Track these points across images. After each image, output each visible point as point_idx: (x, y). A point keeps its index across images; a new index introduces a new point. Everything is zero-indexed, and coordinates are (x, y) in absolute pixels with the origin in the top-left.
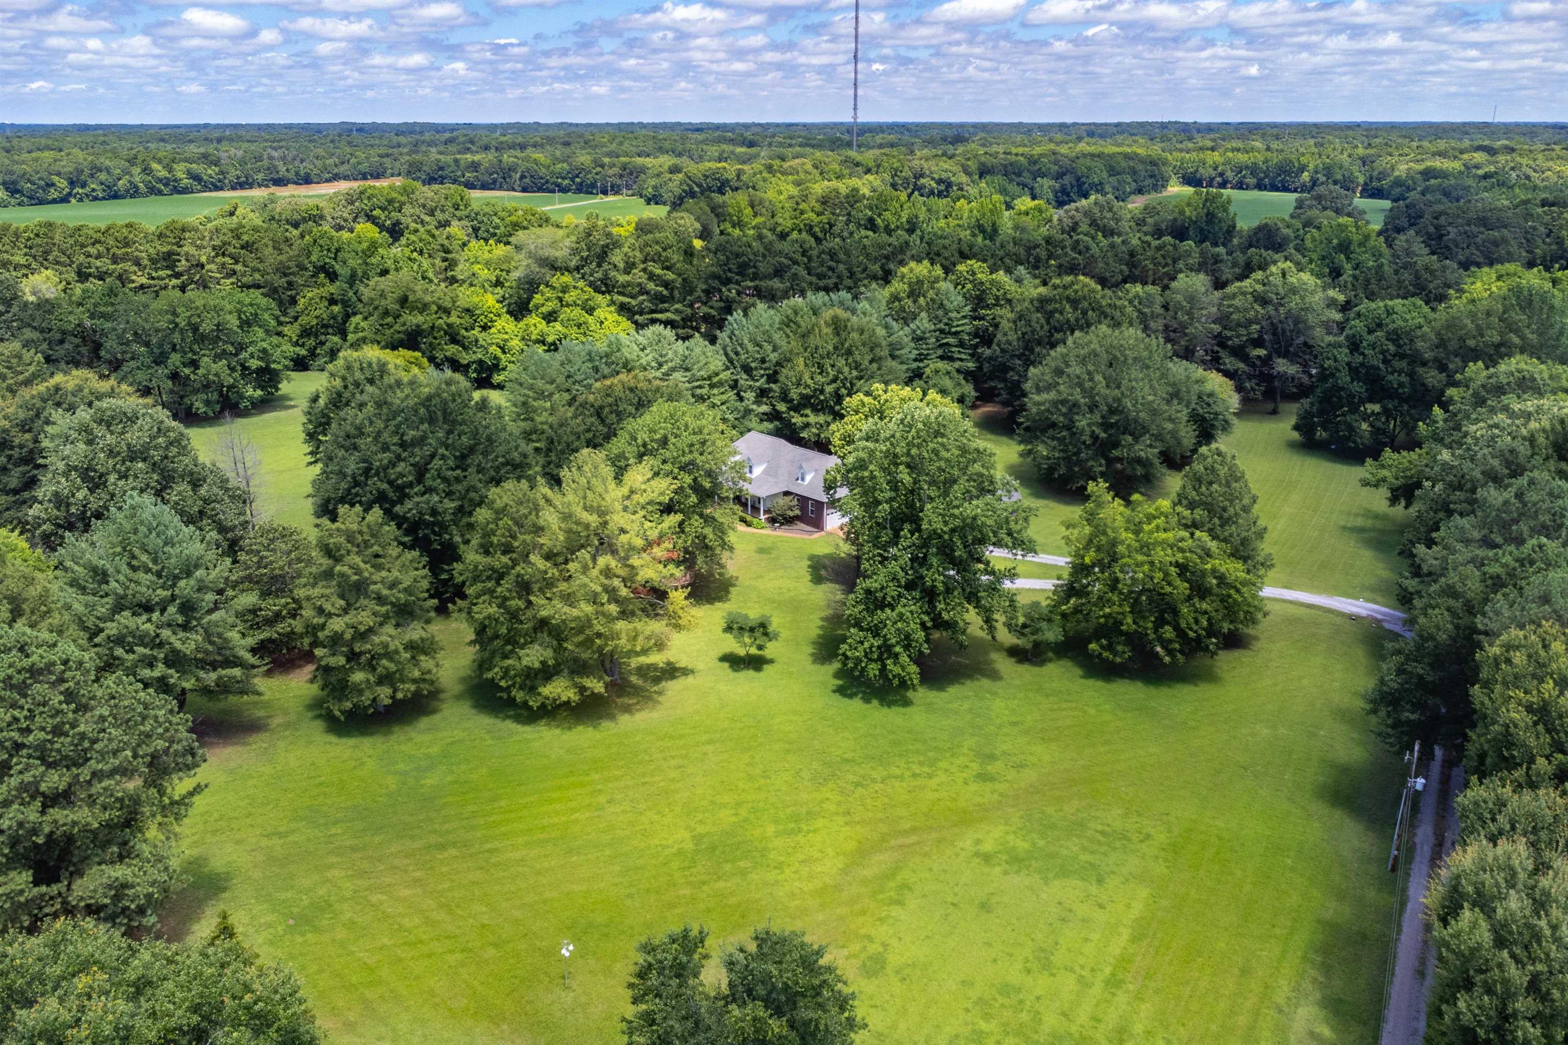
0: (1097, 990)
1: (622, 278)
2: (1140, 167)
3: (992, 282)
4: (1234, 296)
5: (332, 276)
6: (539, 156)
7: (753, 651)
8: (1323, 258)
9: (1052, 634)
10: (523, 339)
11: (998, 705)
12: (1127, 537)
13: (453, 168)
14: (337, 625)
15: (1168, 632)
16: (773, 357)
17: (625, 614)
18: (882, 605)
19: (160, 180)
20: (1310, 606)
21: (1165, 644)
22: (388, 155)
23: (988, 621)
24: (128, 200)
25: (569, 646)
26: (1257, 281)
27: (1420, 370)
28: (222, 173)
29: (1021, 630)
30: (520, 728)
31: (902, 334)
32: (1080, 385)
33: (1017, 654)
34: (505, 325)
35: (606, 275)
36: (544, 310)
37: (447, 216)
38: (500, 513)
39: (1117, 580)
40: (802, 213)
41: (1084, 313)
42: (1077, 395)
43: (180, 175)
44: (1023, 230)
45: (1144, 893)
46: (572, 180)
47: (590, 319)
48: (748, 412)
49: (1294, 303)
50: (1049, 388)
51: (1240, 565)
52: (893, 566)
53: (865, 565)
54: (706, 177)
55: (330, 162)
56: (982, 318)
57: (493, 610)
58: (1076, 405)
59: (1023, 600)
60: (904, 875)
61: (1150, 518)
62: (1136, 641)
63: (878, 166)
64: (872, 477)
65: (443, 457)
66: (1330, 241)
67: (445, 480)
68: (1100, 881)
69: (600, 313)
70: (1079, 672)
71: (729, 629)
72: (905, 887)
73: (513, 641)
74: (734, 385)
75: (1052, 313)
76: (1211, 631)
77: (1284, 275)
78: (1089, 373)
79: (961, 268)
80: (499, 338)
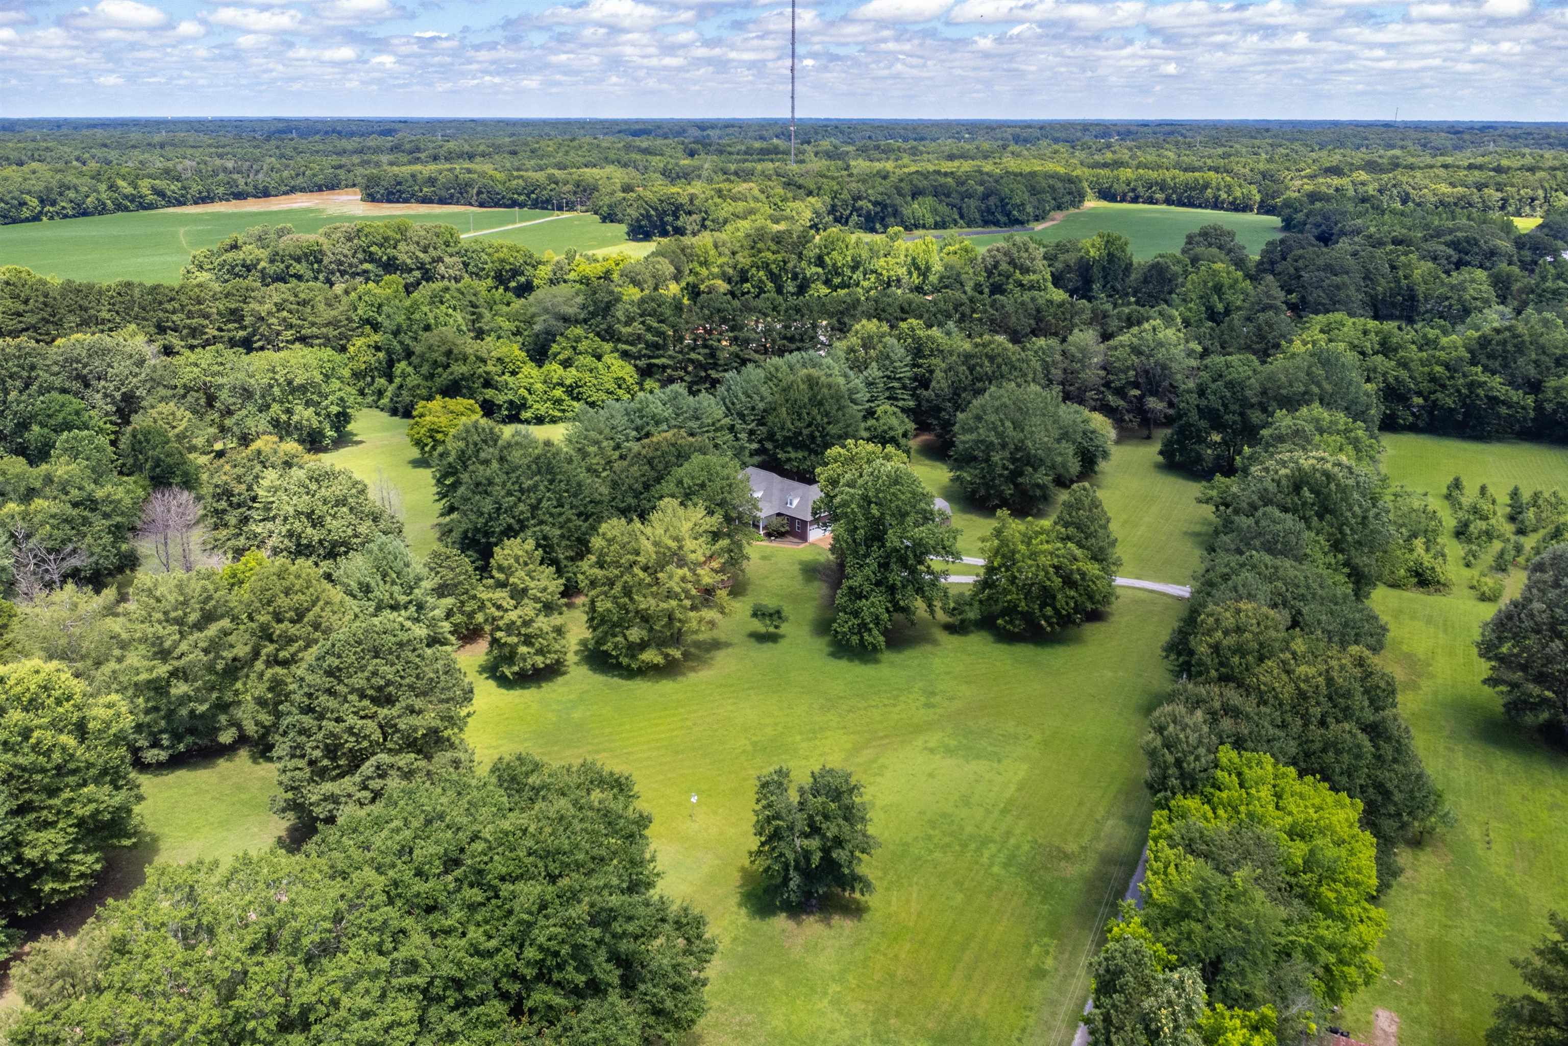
0: (996, 813)
1: (626, 330)
2: (1059, 185)
3: (929, 337)
4: (1116, 348)
5: (376, 327)
6: (487, 168)
7: (772, 629)
8: (1201, 297)
9: (972, 614)
10: (545, 382)
11: (937, 661)
12: (1022, 547)
13: (411, 182)
14: (513, 615)
15: (1049, 611)
16: (761, 406)
17: (693, 608)
18: (860, 596)
19: (126, 197)
20: (1152, 591)
21: (1047, 619)
22: (340, 167)
23: (930, 606)
24: (97, 218)
25: (657, 628)
26: (1134, 336)
27: (1249, 412)
28: (184, 188)
29: (952, 612)
30: (624, 682)
31: (858, 382)
32: (995, 429)
33: (950, 628)
34: (530, 370)
35: (610, 327)
36: (561, 357)
37: (439, 253)
38: (610, 541)
39: (1015, 578)
40: (760, 251)
41: (999, 367)
42: (993, 438)
43: (145, 191)
44: (952, 268)
45: (1025, 766)
46: (528, 195)
47: (600, 365)
48: (743, 448)
49: (1161, 354)
50: (971, 430)
51: (1097, 566)
52: (867, 571)
53: (848, 570)
54: (661, 201)
55: (286, 174)
56: (920, 366)
57: (609, 605)
58: (992, 443)
59: (952, 592)
60: (880, 761)
61: (1038, 534)
62: (1028, 617)
63: (819, 188)
64: (853, 512)
65: (549, 499)
66: (1205, 283)
67: (552, 515)
68: (999, 761)
69: (607, 359)
70: (990, 638)
71: (755, 615)
72: (884, 766)
73: (621, 625)
74: (732, 428)
75: (974, 366)
76: (1076, 610)
77: (1154, 329)
78: (1001, 420)
79: (903, 325)
80: (525, 382)
